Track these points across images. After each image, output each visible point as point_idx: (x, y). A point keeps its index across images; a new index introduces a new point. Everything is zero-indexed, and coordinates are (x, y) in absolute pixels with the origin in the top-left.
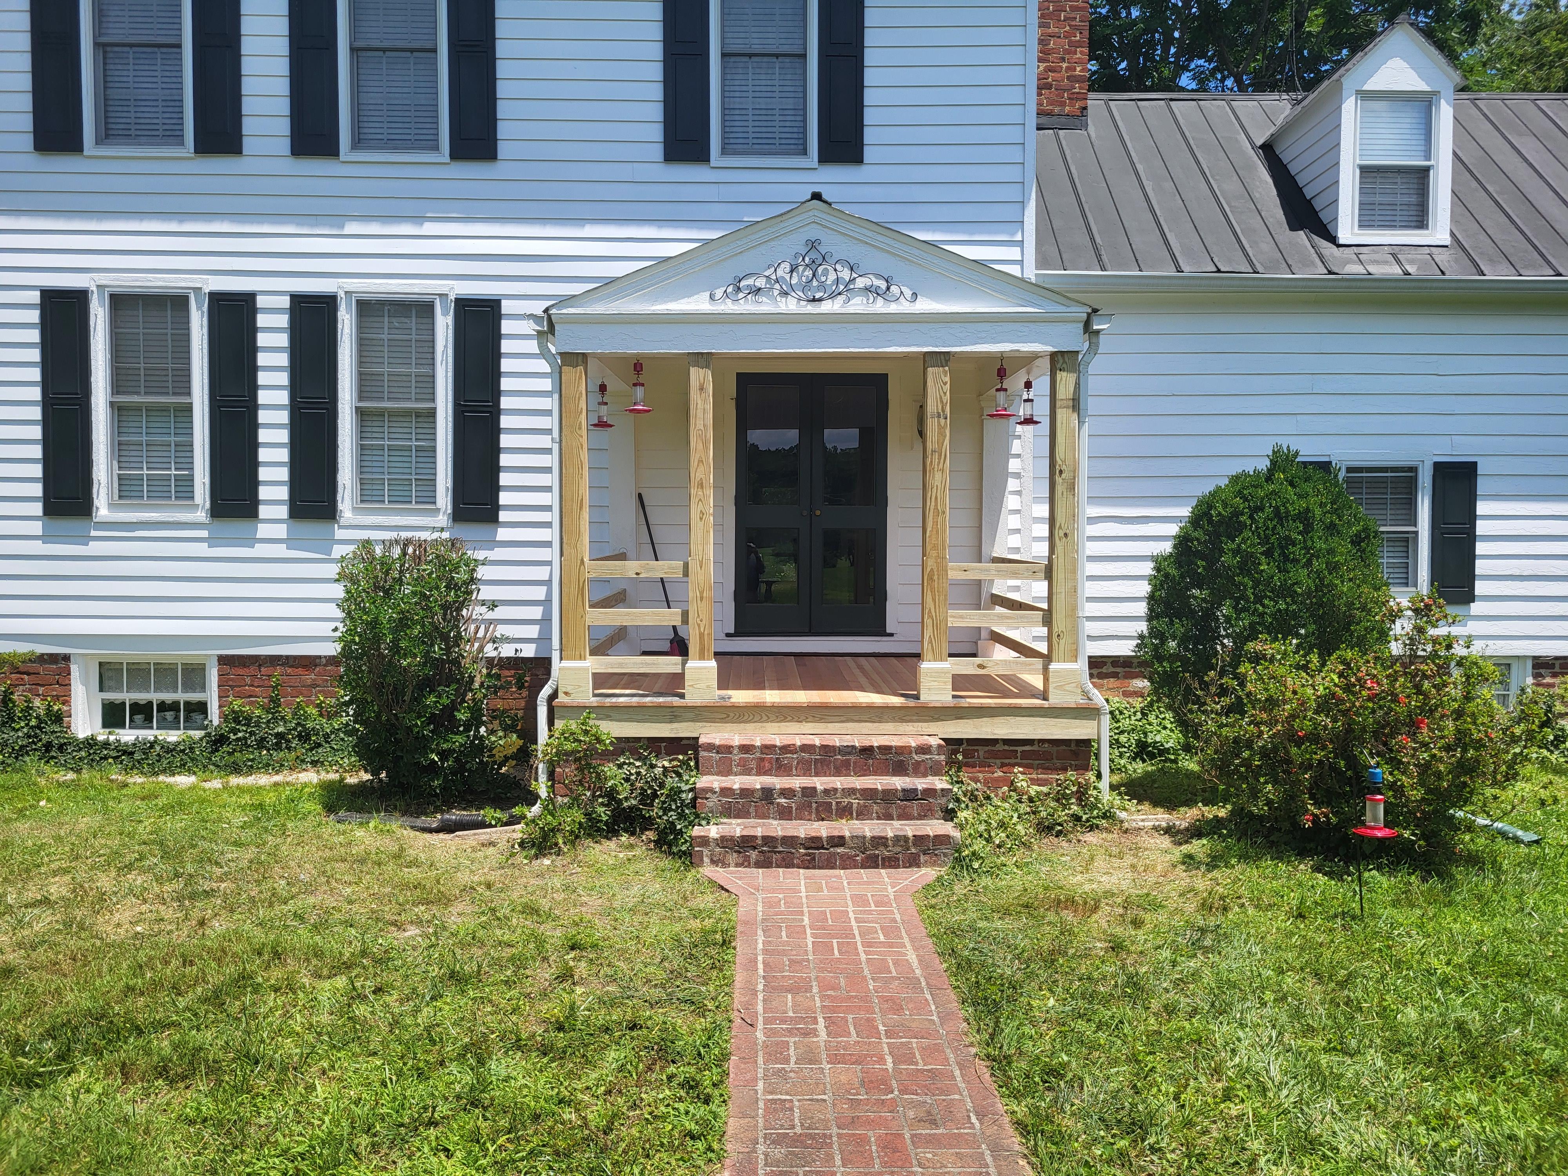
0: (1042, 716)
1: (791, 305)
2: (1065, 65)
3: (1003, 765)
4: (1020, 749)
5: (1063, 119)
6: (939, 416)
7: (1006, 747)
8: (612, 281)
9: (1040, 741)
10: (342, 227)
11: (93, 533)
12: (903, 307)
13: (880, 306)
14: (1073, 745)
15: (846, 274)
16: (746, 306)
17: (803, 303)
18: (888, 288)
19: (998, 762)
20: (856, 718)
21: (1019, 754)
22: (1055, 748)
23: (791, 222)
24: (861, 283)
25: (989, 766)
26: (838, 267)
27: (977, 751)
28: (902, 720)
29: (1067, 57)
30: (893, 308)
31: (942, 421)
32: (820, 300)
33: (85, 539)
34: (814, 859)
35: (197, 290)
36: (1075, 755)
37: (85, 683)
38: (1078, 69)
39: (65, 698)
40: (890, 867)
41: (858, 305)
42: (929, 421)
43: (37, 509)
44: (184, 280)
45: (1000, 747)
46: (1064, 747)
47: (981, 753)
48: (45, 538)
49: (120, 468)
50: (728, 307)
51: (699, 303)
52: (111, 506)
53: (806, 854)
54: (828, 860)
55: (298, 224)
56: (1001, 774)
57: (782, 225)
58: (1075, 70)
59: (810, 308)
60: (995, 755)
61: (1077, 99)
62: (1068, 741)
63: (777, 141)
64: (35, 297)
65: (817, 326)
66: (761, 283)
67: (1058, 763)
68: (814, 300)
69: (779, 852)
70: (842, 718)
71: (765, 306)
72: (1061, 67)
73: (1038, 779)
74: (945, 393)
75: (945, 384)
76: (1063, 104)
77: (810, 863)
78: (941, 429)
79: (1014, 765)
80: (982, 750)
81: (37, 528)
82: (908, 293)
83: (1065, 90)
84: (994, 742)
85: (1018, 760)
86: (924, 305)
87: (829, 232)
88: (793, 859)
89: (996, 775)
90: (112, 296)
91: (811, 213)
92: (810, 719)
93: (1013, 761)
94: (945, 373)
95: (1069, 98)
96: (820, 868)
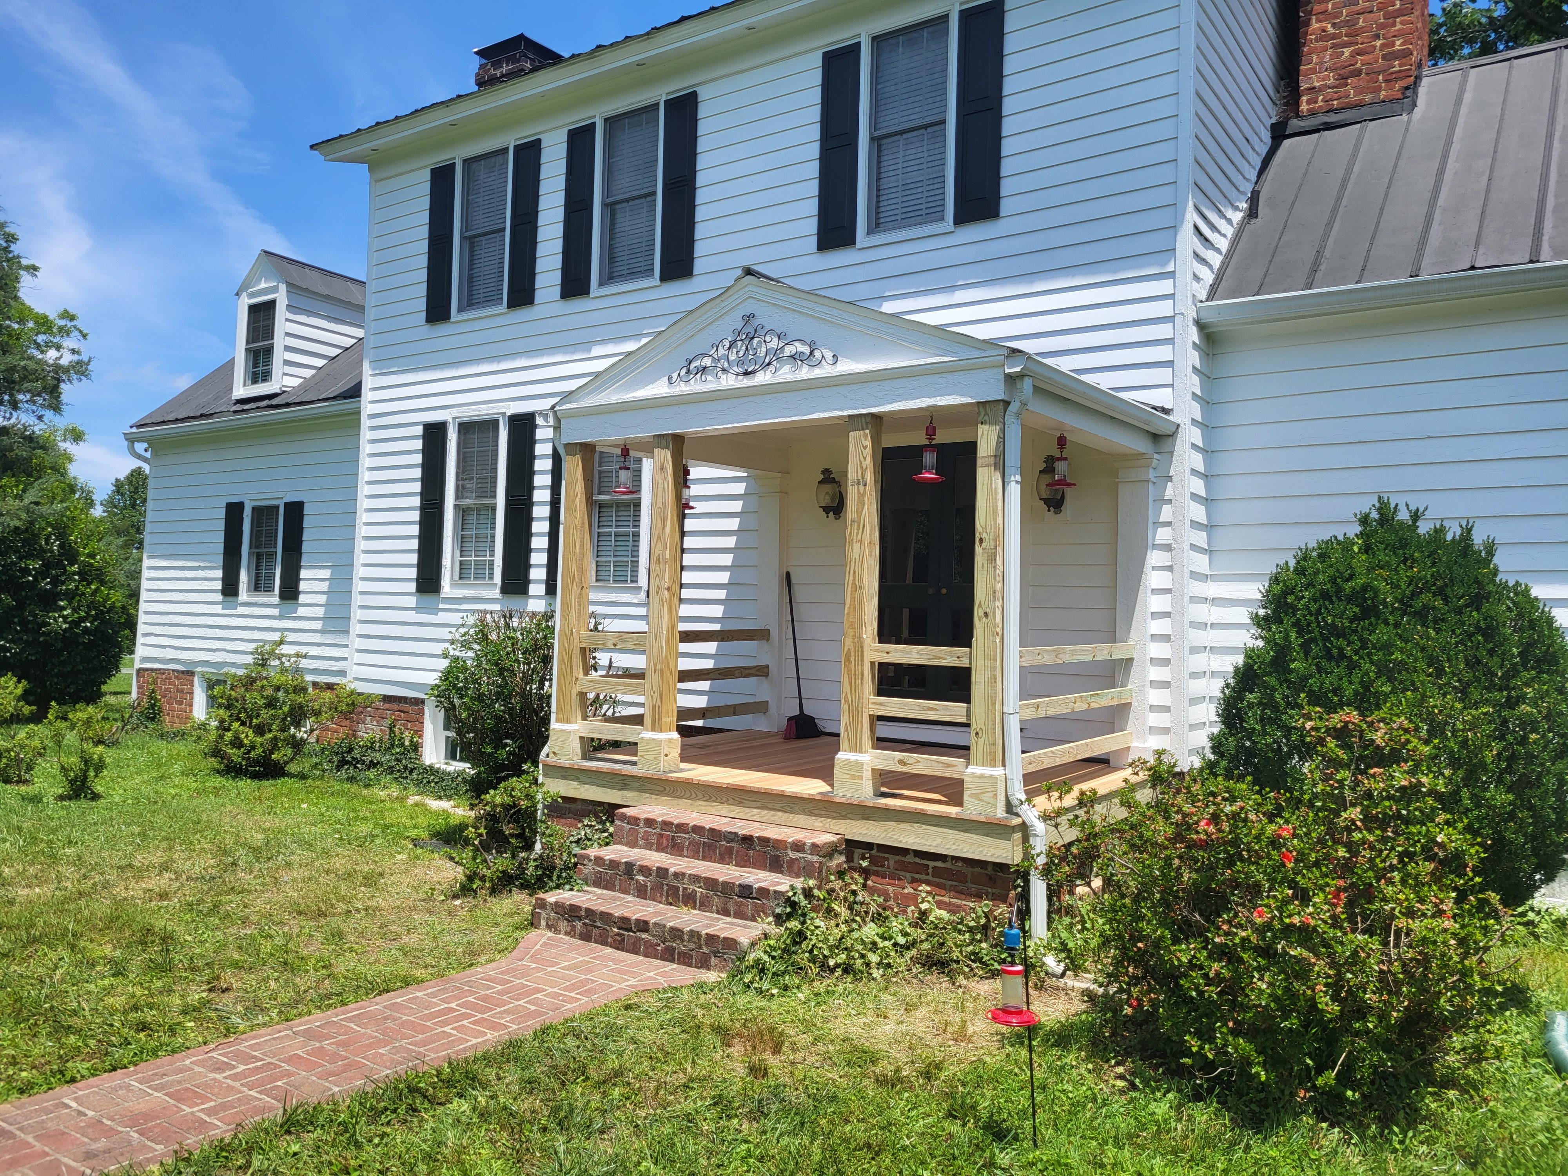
0: (950, 828)
1: (729, 381)
2: (1378, 43)
3: (913, 881)
4: (932, 864)
5: (1376, 108)
6: (859, 484)
7: (917, 860)
8: (598, 375)
9: (954, 858)
10: (589, 351)
11: (441, 606)
12: (825, 371)
13: (805, 373)
14: (990, 868)
15: (774, 343)
16: (696, 386)
17: (740, 378)
18: (811, 353)
19: (908, 875)
20: (770, 806)
21: (930, 871)
22: (970, 870)
23: (730, 300)
24: (789, 350)
25: (900, 879)
26: (768, 339)
27: (887, 859)
28: (812, 814)
29: (1382, 32)
30: (817, 372)
31: (862, 488)
32: (753, 372)
33: (436, 611)
34: (623, 940)
35: (504, 414)
36: (992, 880)
37: (434, 723)
38: (1398, 43)
39: (419, 733)
40: (684, 964)
41: (786, 374)
42: (850, 488)
43: (412, 587)
44: (497, 407)
45: (910, 858)
46: (979, 870)
47: (892, 863)
48: (418, 609)
49: (461, 556)
50: (682, 389)
51: (660, 389)
52: (453, 585)
53: (618, 934)
54: (634, 944)
55: (565, 353)
56: (911, 891)
57: (724, 304)
58: (1393, 44)
59: (746, 382)
60: (905, 867)
61: (1397, 79)
62: (985, 863)
63: (923, 212)
64: (419, 430)
65: (749, 399)
66: (707, 361)
67: (974, 888)
68: (746, 373)
69: (598, 927)
70: (759, 804)
71: (710, 384)
72: (1374, 47)
73: (950, 904)
74: (865, 458)
75: (865, 448)
76: (1378, 89)
77: (619, 945)
78: (861, 496)
79: (922, 882)
80: (893, 859)
81: (412, 601)
82: (829, 354)
83: (1379, 73)
84: (904, 851)
85: (930, 878)
86: (846, 366)
87: (763, 304)
88: (607, 937)
89: (906, 891)
90: (460, 424)
91: (747, 289)
92: (731, 801)
93: (924, 877)
94: (866, 436)
95: (1386, 81)
96: (627, 951)
